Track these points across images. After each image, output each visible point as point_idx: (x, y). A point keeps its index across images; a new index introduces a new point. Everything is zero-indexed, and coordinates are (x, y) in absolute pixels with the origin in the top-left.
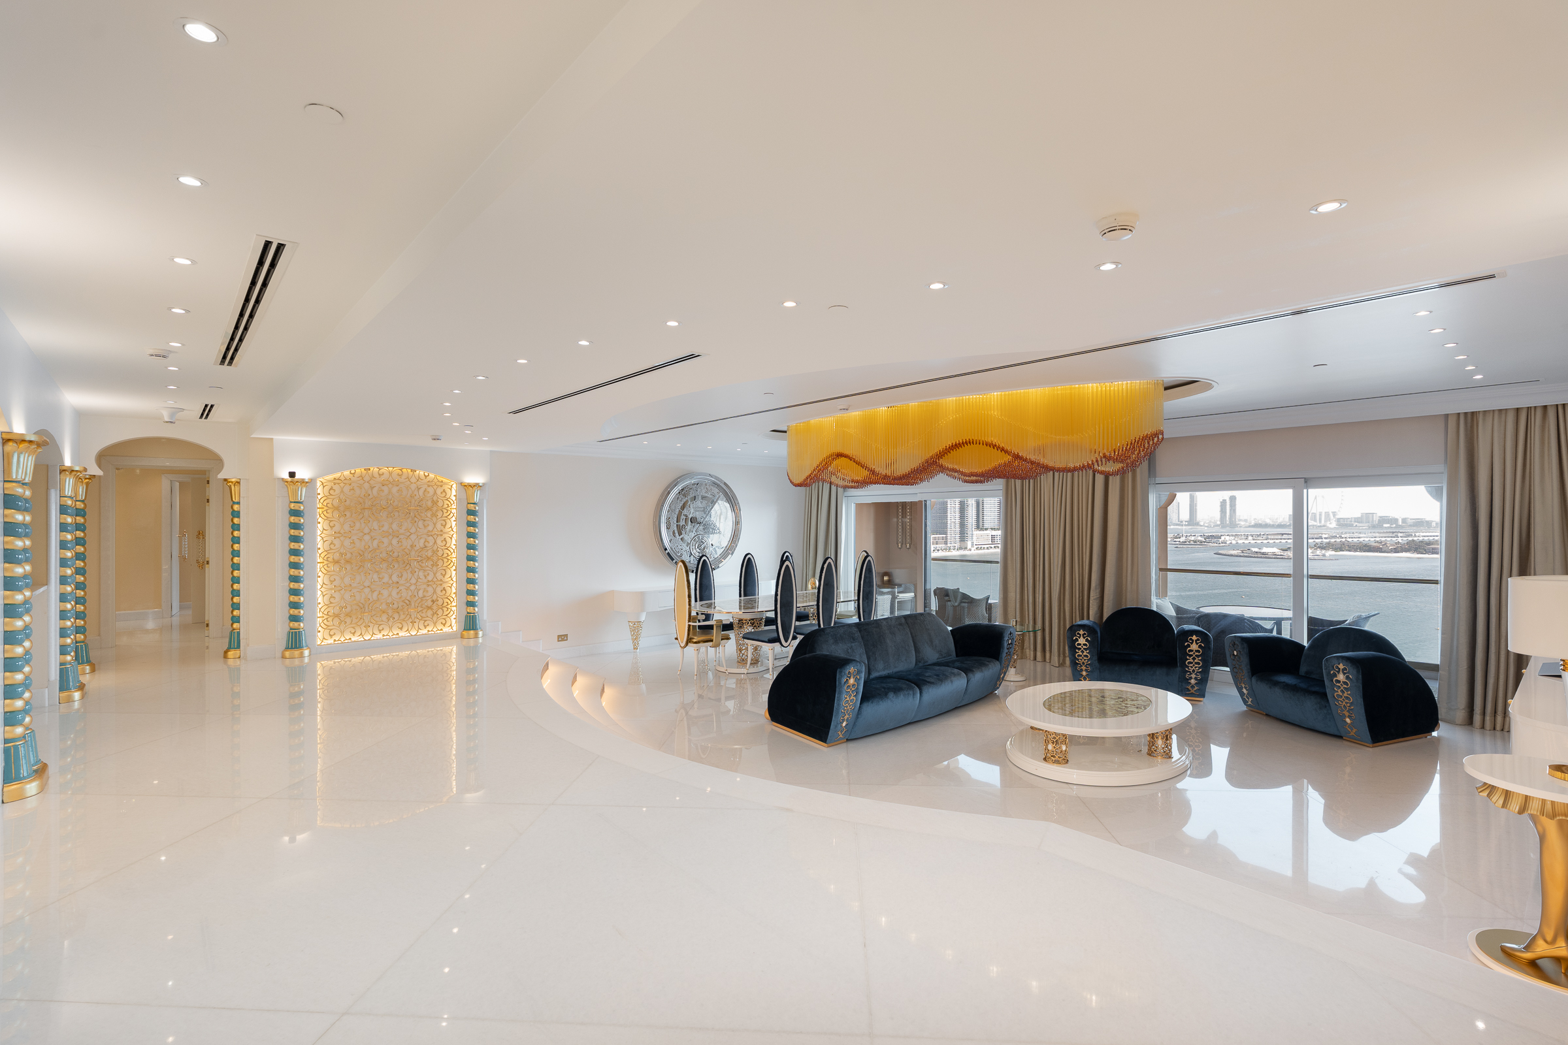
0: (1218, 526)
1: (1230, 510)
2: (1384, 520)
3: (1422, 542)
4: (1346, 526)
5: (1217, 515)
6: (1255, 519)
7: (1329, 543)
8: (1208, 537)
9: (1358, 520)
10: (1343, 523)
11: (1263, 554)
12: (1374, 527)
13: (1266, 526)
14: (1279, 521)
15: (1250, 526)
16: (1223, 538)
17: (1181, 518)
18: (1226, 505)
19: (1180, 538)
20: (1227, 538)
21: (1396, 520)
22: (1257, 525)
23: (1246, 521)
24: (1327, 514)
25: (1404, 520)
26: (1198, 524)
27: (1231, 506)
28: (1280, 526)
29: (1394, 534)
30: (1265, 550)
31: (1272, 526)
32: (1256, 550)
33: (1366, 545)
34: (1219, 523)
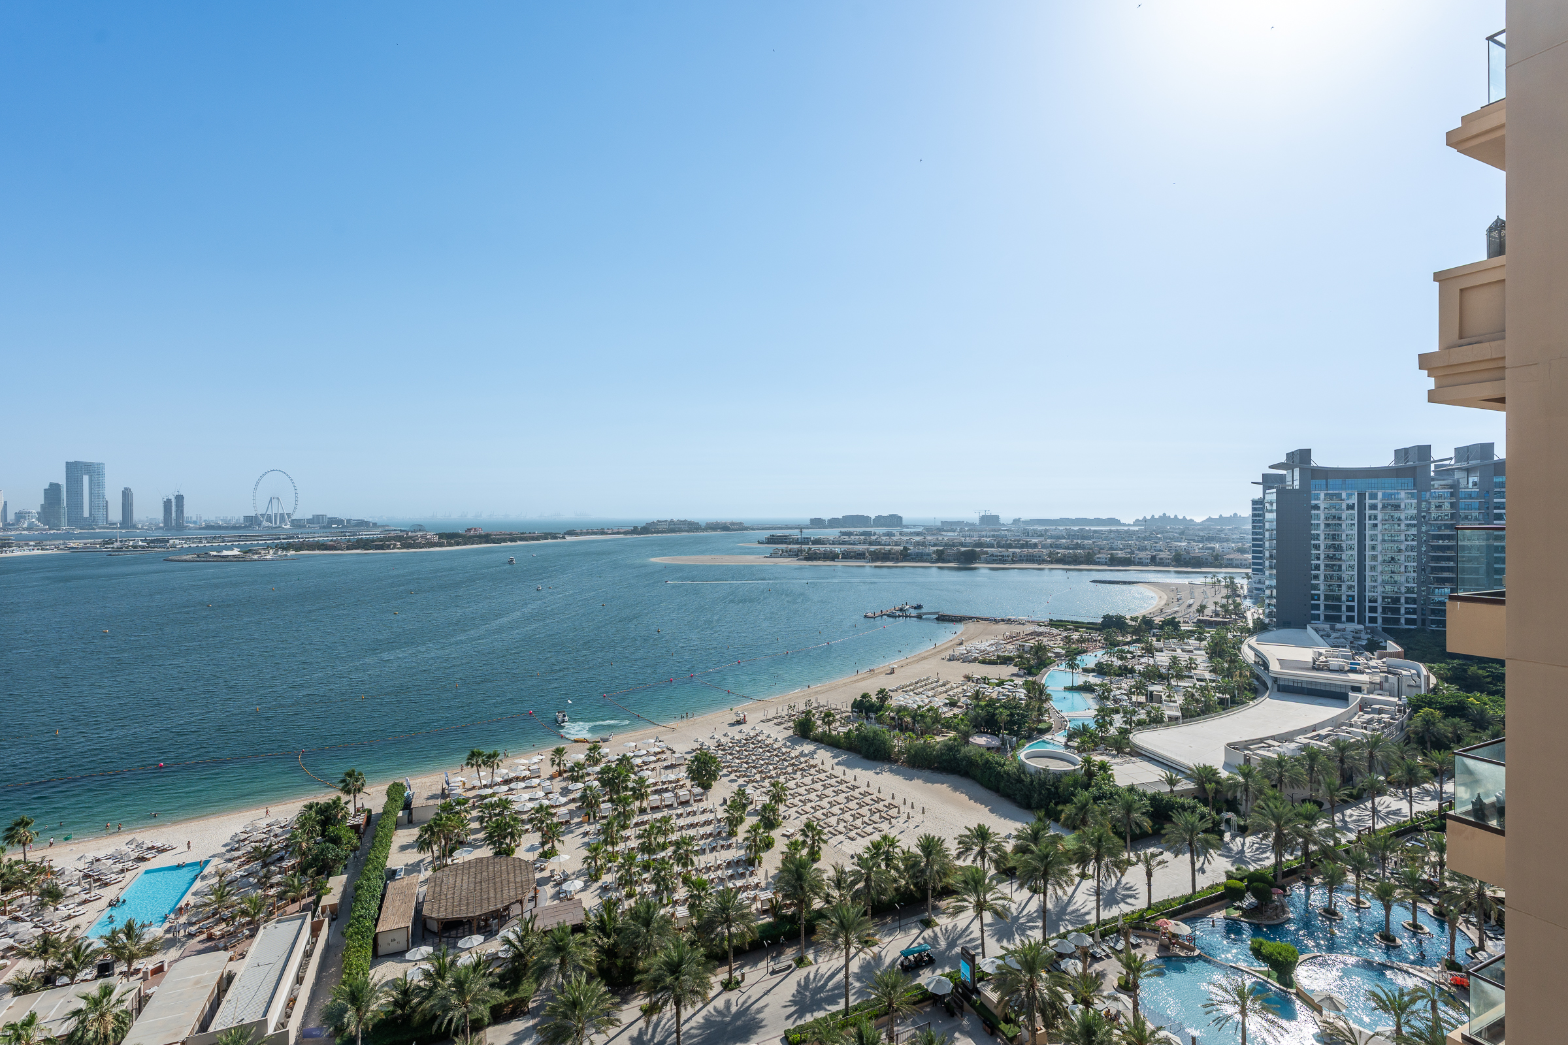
0: (161, 528)
1: (177, 511)
2: (333, 521)
3: (367, 540)
4: (300, 527)
5: (159, 515)
6: (205, 521)
7: (289, 544)
8: (153, 541)
9: (309, 521)
10: (297, 524)
11: (223, 557)
12: (324, 527)
13: (219, 527)
14: (234, 522)
15: (200, 529)
16: (171, 542)
17: (109, 519)
18: (171, 506)
19: (112, 543)
20: (177, 541)
21: (343, 521)
22: (208, 527)
23: (195, 522)
24: (282, 515)
25: (349, 521)
26: (134, 527)
27: (177, 506)
28: (235, 528)
29: (343, 534)
30: (225, 553)
31: (226, 528)
32: (214, 553)
33: (323, 545)
34: (161, 525)
